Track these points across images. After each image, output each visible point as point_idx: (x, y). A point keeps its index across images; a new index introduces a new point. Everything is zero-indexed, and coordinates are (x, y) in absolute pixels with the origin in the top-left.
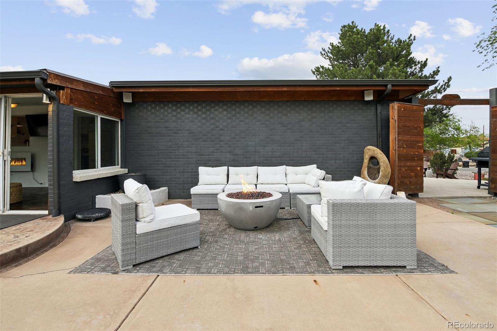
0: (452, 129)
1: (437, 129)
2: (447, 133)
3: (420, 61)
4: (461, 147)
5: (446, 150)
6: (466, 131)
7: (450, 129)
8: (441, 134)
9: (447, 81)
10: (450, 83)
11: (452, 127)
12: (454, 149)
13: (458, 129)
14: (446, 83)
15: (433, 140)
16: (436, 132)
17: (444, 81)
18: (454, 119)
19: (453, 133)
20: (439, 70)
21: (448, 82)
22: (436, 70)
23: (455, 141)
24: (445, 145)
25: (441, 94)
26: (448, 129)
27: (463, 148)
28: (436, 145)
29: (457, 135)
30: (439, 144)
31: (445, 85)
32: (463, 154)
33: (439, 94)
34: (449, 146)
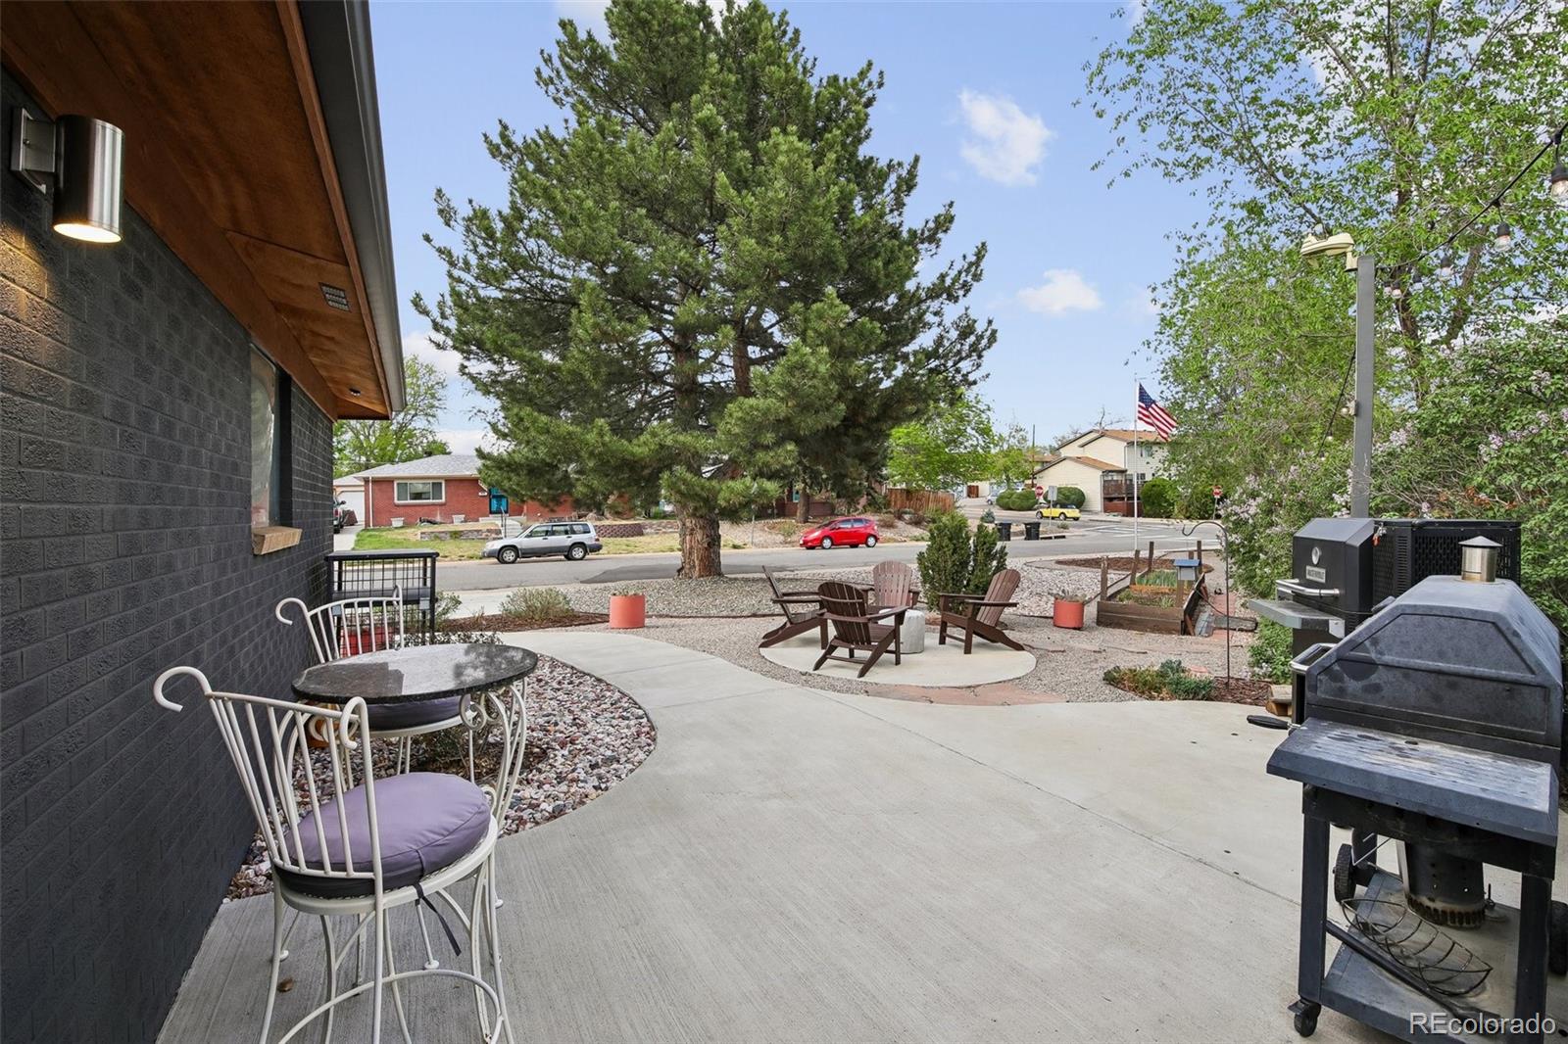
0: (974, 432)
1: (940, 430)
2: (961, 443)
3: (895, 162)
4: (987, 479)
5: (960, 489)
6: (1001, 438)
7: (969, 430)
8: (948, 443)
9: (974, 259)
10: (983, 265)
11: (973, 425)
12: (975, 484)
13: (985, 431)
14: (971, 264)
15: (928, 463)
16: (937, 437)
17: (964, 257)
18: (977, 403)
19: (975, 443)
20: (953, 213)
21: (977, 264)
22: (942, 211)
23: (979, 465)
24: (957, 475)
25: (956, 301)
26: (965, 430)
27: (994, 481)
28: (938, 475)
29: (983, 448)
30: (943, 472)
31: (968, 271)
32: (994, 499)
33: (951, 304)
34: (966, 478)
